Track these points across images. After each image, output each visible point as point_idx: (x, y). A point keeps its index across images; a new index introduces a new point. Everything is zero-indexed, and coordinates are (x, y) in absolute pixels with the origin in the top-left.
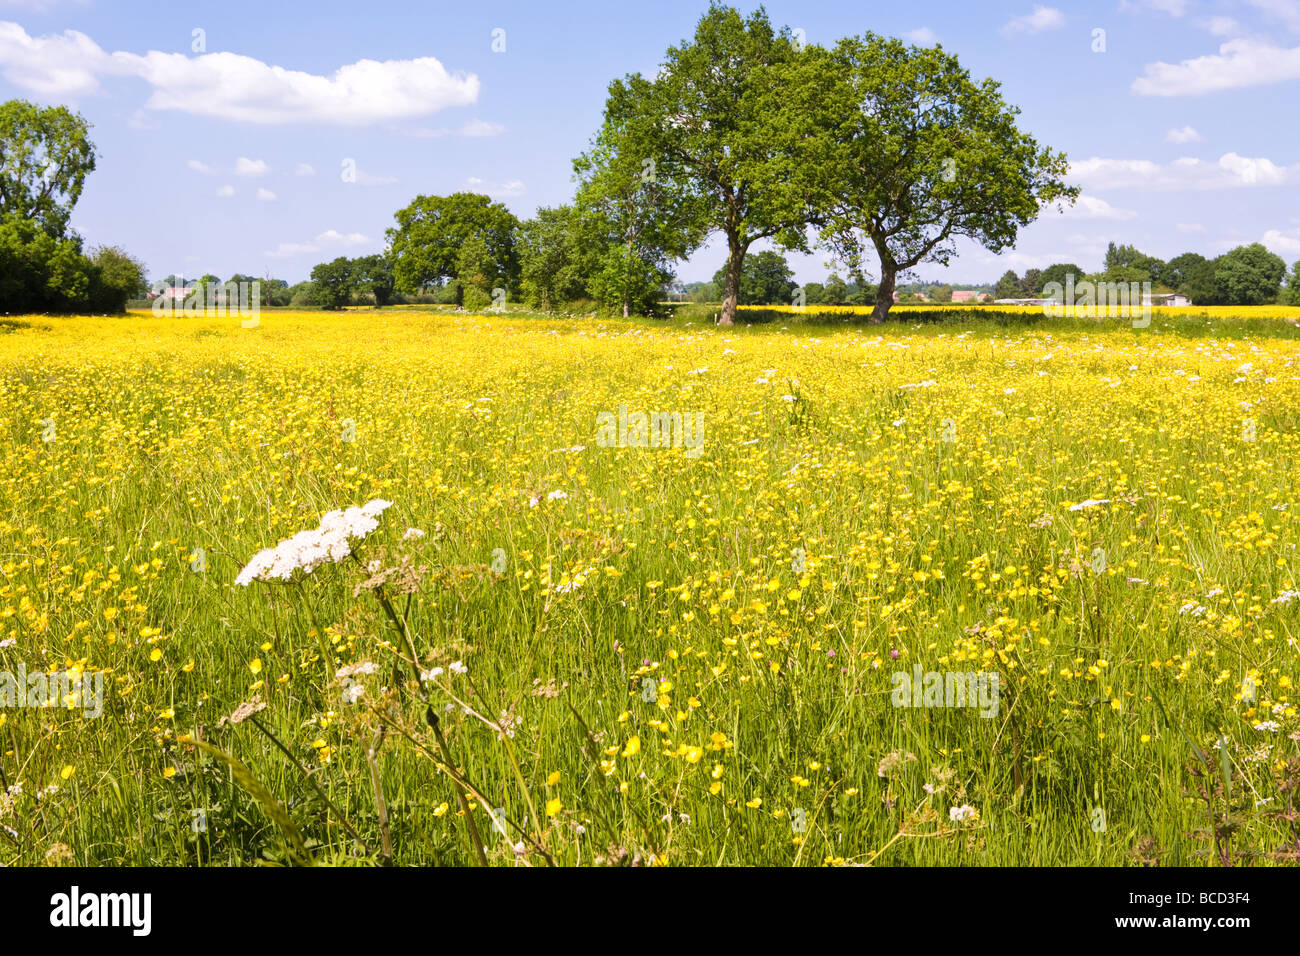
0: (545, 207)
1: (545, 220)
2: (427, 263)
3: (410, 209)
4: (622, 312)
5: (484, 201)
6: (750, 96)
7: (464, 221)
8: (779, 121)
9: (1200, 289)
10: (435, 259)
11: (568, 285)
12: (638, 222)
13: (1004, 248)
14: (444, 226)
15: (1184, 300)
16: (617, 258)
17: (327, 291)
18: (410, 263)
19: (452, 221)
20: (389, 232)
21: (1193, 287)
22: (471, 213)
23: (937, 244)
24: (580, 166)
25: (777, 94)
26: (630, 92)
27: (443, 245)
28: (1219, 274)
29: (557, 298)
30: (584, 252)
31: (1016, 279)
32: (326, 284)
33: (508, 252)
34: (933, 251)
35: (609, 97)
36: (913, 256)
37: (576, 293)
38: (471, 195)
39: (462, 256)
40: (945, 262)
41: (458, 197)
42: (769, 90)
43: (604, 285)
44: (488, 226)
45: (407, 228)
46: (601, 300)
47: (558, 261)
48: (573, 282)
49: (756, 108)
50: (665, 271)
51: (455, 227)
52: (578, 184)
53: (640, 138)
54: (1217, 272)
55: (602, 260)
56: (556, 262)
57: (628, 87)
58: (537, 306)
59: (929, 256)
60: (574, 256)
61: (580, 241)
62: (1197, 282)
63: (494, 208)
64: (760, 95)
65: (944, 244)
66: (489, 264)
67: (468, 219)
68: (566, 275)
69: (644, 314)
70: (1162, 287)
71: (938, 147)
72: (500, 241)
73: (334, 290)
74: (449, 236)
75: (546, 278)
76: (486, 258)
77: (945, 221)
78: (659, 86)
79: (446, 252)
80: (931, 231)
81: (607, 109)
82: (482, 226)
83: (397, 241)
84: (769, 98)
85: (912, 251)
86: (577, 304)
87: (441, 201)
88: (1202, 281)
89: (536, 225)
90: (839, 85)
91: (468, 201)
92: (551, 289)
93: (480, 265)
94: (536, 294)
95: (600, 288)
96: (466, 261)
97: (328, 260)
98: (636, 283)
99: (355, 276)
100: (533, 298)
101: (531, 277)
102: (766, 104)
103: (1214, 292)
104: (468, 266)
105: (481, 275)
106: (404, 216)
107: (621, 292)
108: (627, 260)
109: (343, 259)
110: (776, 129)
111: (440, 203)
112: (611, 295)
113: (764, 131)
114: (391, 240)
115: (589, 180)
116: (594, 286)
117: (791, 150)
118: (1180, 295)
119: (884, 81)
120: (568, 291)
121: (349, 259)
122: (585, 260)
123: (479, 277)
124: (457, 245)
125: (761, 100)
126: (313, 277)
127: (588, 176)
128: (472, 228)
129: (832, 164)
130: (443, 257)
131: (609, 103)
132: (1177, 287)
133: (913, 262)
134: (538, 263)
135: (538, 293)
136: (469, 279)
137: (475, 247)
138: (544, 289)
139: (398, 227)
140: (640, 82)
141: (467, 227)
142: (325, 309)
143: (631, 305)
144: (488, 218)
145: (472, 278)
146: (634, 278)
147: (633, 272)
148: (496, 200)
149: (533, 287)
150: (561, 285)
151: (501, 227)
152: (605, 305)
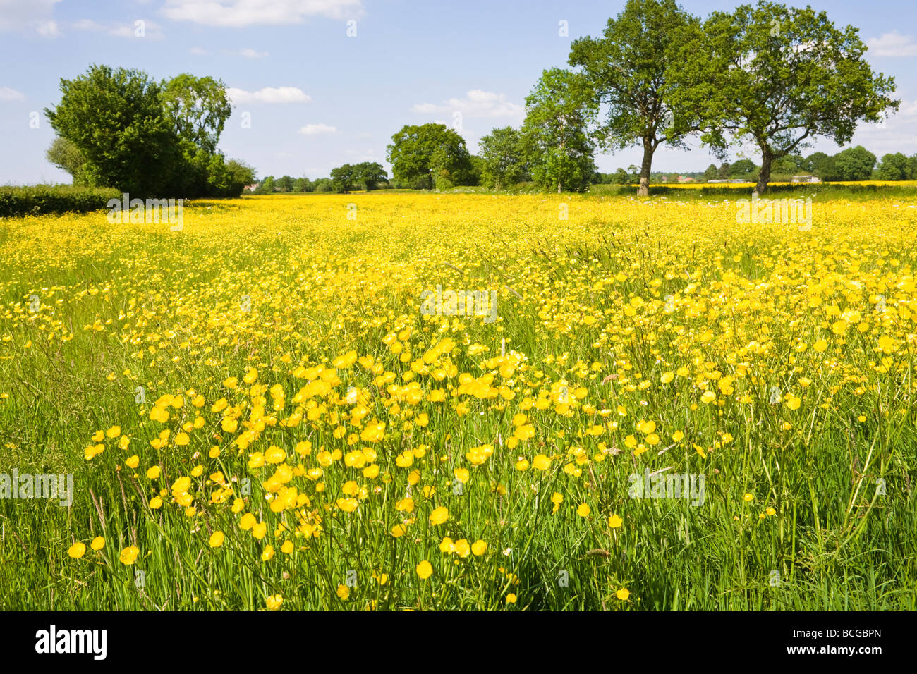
0: (496, 128)
1: (497, 135)
2: (412, 164)
3: (401, 133)
4: (557, 188)
5: (443, 127)
7: (432, 140)
9: (826, 172)
10: (416, 162)
11: (514, 174)
14: (421, 142)
15: (817, 179)
16: (553, 155)
17: (340, 183)
18: (402, 165)
19: (426, 140)
20: (389, 147)
21: (823, 171)
22: (436, 136)
24: (531, 100)
27: (421, 154)
28: (837, 164)
29: (507, 182)
31: (716, 169)
32: (339, 179)
34: (798, 145)
35: (571, 51)
37: (517, 179)
38: (435, 124)
39: (433, 160)
43: (544, 174)
44: (446, 142)
45: (399, 144)
46: (541, 183)
48: (516, 172)
51: (428, 143)
52: (527, 112)
54: (837, 163)
55: (543, 158)
56: (505, 161)
58: (492, 187)
62: (825, 168)
63: (448, 131)
66: (448, 164)
67: (435, 138)
68: (512, 169)
69: (573, 190)
70: (803, 172)
72: (453, 150)
73: (344, 183)
74: (424, 149)
75: (498, 170)
76: (446, 161)
79: (423, 157)
82: (443, 142)
83: (393, 152)
86: (520, 185)
87: (418, 128)
88: (828, 167)
89: (490, 139)
91: (434, 128)
92: (502, 176)
93: (444, 165)
95: (540, 175)
96: (435, 163)
97: (340, 166)
98: (567, 171)
99: (354, 174)
100: (489, 183)
101: (488, 170)
103: (835, 174)
104: (436, 165)
105: (445, 170)
106: (397, 138)
107: (556, 177)
108: (559, 157)
109: (348, 165)
111: (418, 130)
112: (549, 179)
114: (390, 151)
115: (535, 109)
118: (814, 176)
120: (514, 178)
121: (351, 165)
123: (445, 172)
124: (429, 154)
126: (331, 175)
128: (437, 144)
130: (421, 161)
132: (812, 171)
135: (493, 180)
137: (440, 155)
138: (498, 177)
139: (394, 144)
140: (589, 41)
141: (434, 143)
142: (339, 193)
143: (563, 186)
144: (446, 137)
145: (438, 173)
146: (565, 169)
147: (565, 165)
148: (449, 127)
149: (489, 176)
150: (509, 174)
151: (453, 143)
152: (545, 185)
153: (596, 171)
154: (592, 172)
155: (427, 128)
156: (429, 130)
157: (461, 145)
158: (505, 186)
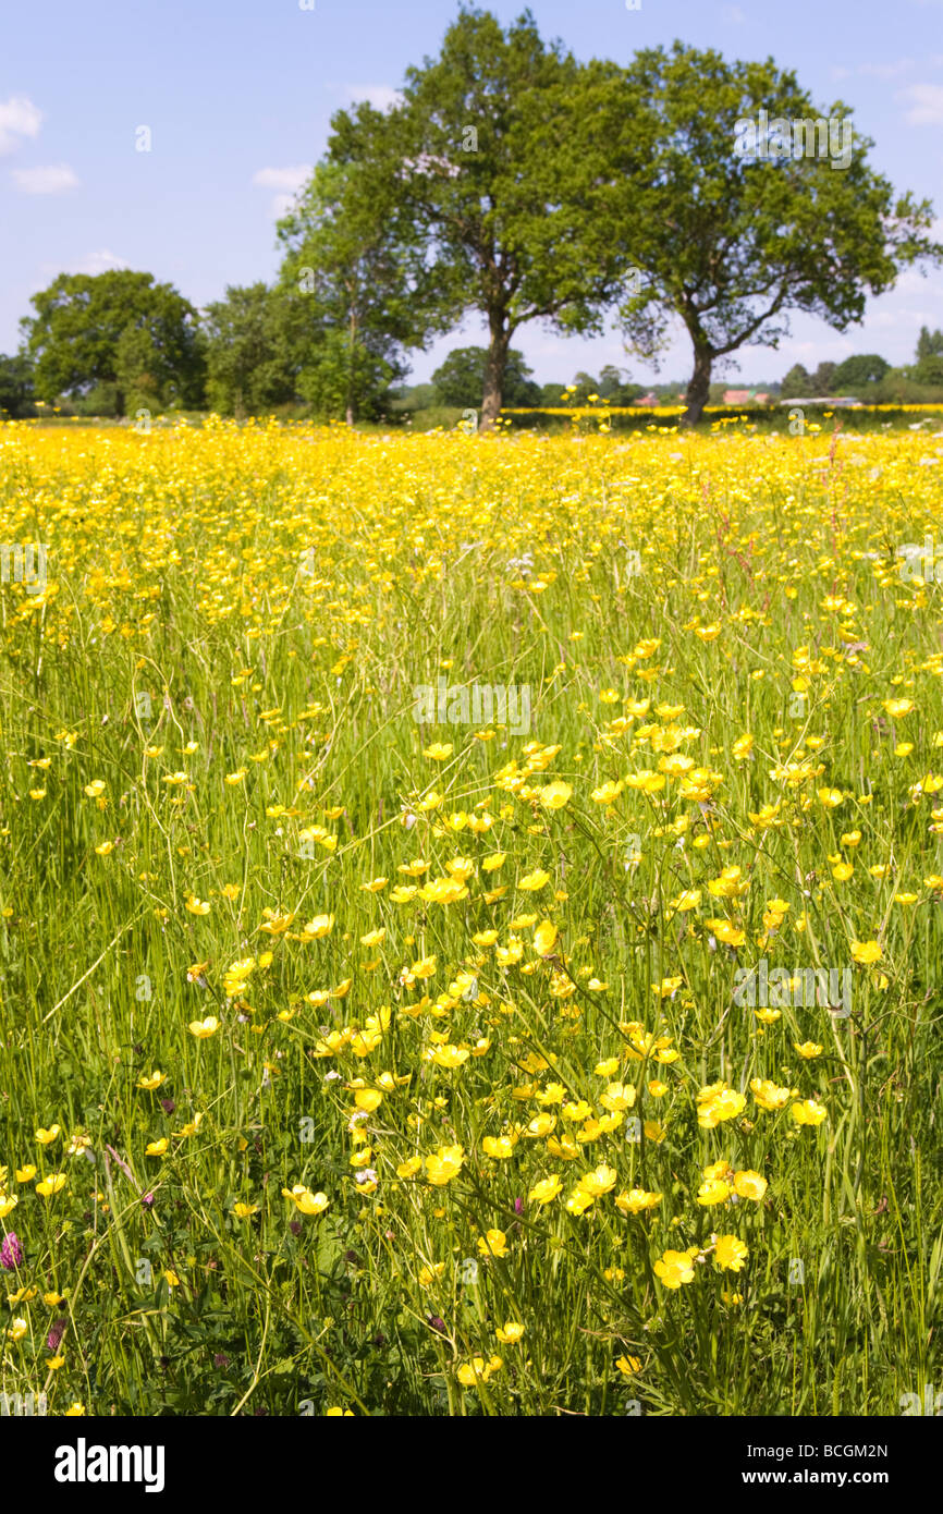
0: (235, 284)
1: (235, 301)
2: (76, 360)
3: (50, 292)
4: (345, 418)
5: (146, 279)
6: (520, 130)
7: (122, 307)
8: (562, 161)
10: (85, 357)
11: (270, 386)
12: (361, 302)
13: (851, 325)
14: (96, 313)
16: (337, 347)
18: (54, 363)
19: (107, 306)
20: (24, 322)
22: (130, 295)
23: (765, 322)
24: (287, 228)
25: (555, 126)
26: (358, 127)
27: (95, 338)
29: (256, 402)
30: (291, 341)
31: (806, 374)
33: (179, 347)
34: (759, 331)
35: (334, 134)
36: (734, 338)
37: (280, 397)
38: (128, 273)
39: (121, 353)
40: (774, 344)
41: (112, 274)
42: (543, 122)
43: (320, 385)
44: (153, 314)
45: (47, 317)
46: (318, 405)
47: (256, 353)
48: (276, 382)
49: (528, 146)
50: (397, 364)
51: (111, 314)
52: (284, 252)
53: (374, 188)
55: (317, 352)
56: (253, 356)
57: (355, 121)
58: (229, 413)
59: (754, 337)
60: (278, 347)
61: (287, 327)
63: (159, 289)
64: (532, 128)
65: (774, 322)
66: (156, 361)
67: (128, 304)
68: (266, 374)
69: (374, 420)
71: (772, 192)
72: (169, 331)
74: (102, 328)
75: (239, 378)
76: (151, 354)
77: (774, 291)
78: (396, 118)
79: (100, 346)
80: (758, 305)
81: (329, 150)
82: (146, 313)
83: (35, 333)
84: (543, 132)
85: (735, 332)
86: (284, 409)
87: (90, 281)
89: (224, 307)
90: (642, 112)
91: (126, 280)
92: (246, 390)
93: (145, 364)
94: (227, 399)
95: (315, 389)
96: (126, 359)
98: (362, 381)
100: (222, 404)
101: (220, 377)
102: (541, 140)
104: (129, 364)
105: (146, 376)
106: (42, 301)
107: (343, 393)
108: (348, 352)
110: (558, 173)
111: (89, 284)
112: (329, 396)
113: (543, 175)
114: (27, 332)
115: (296, 248)
116: (306, 384)
117: (580, 201)
119: (701, 107)
120: (269, 394)
122: (293, 352)
123: (145, 379)
124: (114, 338)
125: (535, 135)
127: (296, 242)
128: (133, 316)
129: (634, 218)
130: (98, 354)
131: (332, 142)
133: (733, 346)
134: (230, 358)
135: (230, 397)
136: (132, 381)
137: (137, 341)
138: (238, 391)
139: (36, 315)
140: (369, 112)
141: (125, 315)
143: (356, 410)
144: (151, 303)
145: (136, 380)
146: (358, 374)
147: (357, 366)
148: (160, 278)
149: (222, 389)
150: (260, 386)
151: (169, 314)
152: (322, 409)
153: (528, 378)
154: (519, 380)
155: (108, 279)
156: (113, 286)
157: (188, 318)
158: (251, 411)
